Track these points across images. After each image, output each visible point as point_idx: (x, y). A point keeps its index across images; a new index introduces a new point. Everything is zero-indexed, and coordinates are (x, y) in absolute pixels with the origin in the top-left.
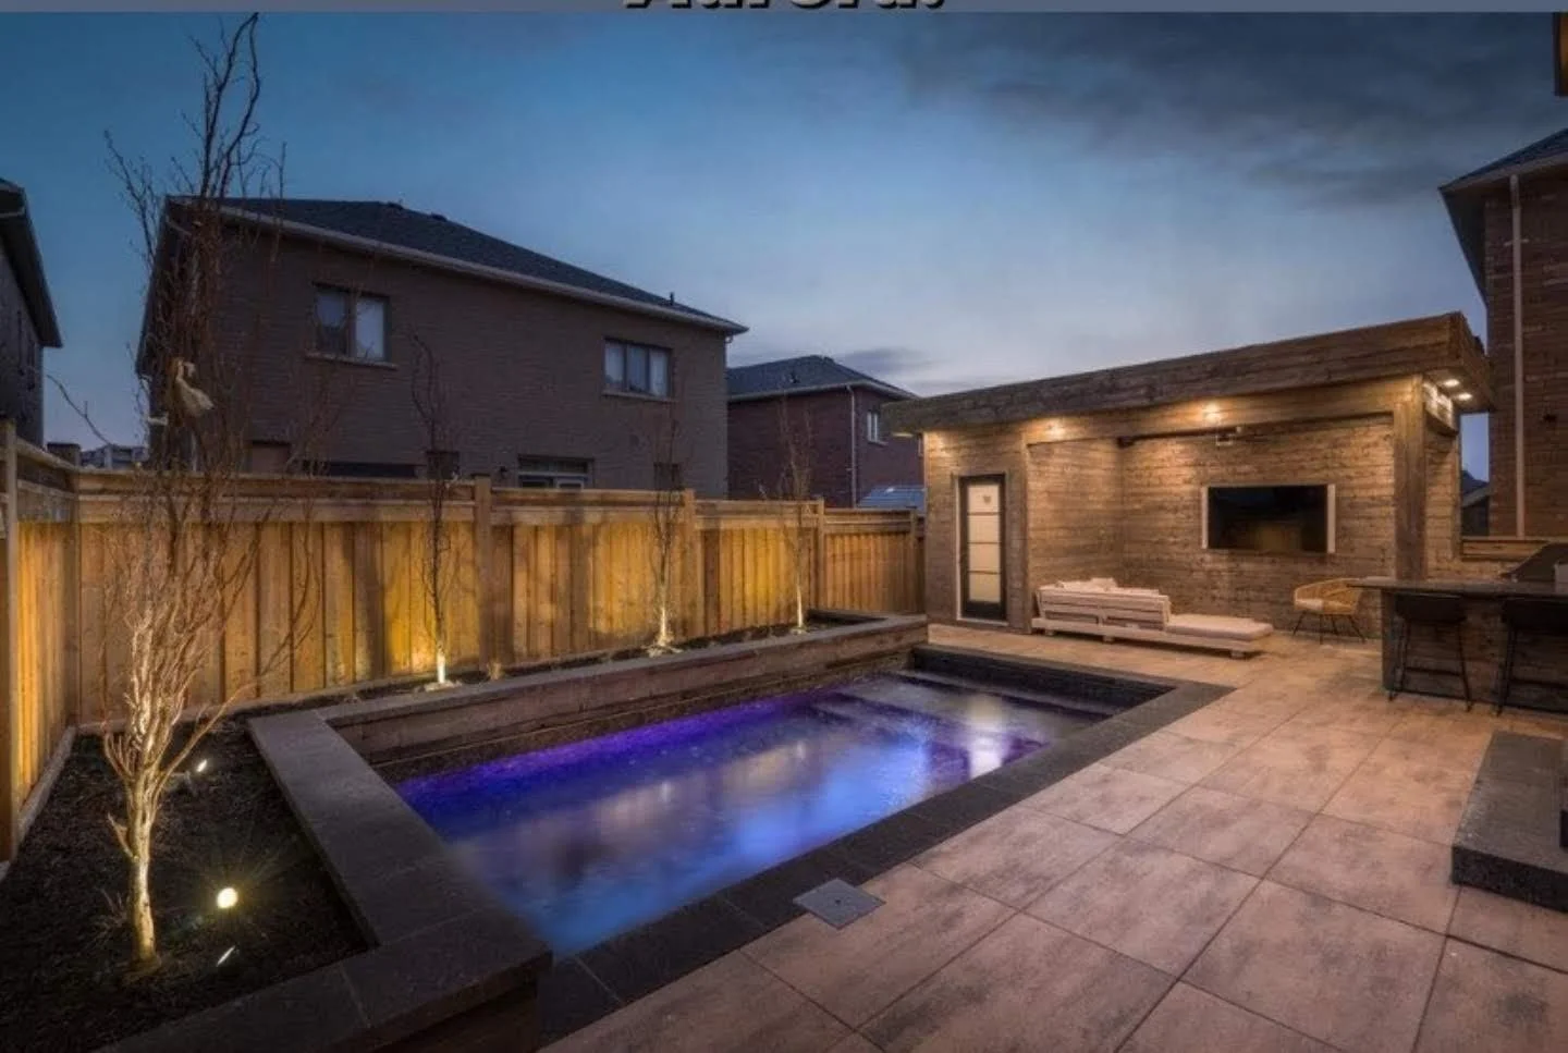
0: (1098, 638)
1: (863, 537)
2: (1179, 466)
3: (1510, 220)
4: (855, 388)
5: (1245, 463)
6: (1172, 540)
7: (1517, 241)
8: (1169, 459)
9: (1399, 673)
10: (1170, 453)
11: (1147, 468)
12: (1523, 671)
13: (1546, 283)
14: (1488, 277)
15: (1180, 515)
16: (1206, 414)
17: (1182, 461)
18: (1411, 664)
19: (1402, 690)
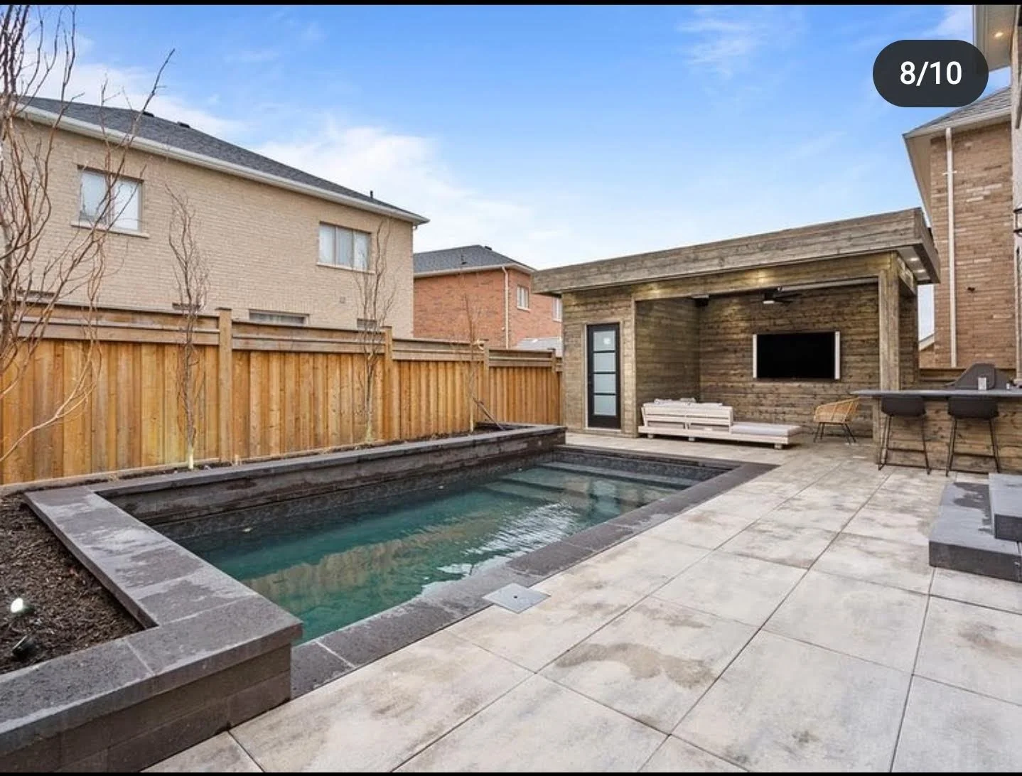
0: (685, 439)
1: (516, 370)
2: (737, 320)
3: (946, 158)
4: (507, 269)
5: (781, 317)
6: (732, 372)
7: (950, 172)
8: (731, 315)
9: (884, 453)
10: (732, 311)
11: (716, 322)
12: (961, 448)
13: (968, 201)
14: (933, 196)
15: (738, 355)
16: (757, 279)
17: (739, 316)
18: (891, 445)
19: (886, 463)
